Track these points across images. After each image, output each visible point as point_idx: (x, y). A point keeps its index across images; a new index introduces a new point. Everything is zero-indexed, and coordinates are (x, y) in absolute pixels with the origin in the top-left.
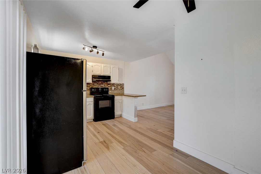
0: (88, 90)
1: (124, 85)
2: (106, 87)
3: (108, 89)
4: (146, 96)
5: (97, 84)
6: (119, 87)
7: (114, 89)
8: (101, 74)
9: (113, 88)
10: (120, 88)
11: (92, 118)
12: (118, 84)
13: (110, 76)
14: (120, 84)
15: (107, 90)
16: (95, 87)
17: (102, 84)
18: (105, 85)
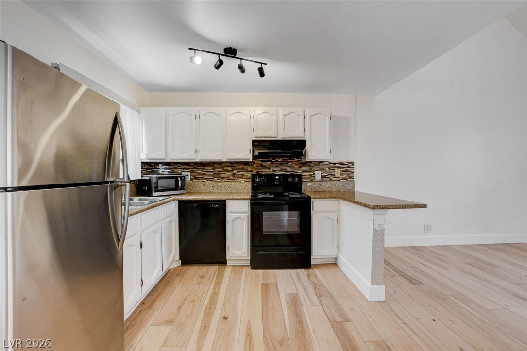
0: (247, 180)
1: (355, 166)
2: (296, 171)
3: (300, 176)
4: (424, 206)
5: (272, 163)
6: (338, 172)
7: (322, 177)
8: (275, 136)
9: (318, 175)
10: (341, 174)
11: (246, 257)
12: (335, 164)
13: (304, 141)
14: (341, 163)
15: (296, 179)
16: (265, 171)
17: (285, 162)
18: (292, 167)
